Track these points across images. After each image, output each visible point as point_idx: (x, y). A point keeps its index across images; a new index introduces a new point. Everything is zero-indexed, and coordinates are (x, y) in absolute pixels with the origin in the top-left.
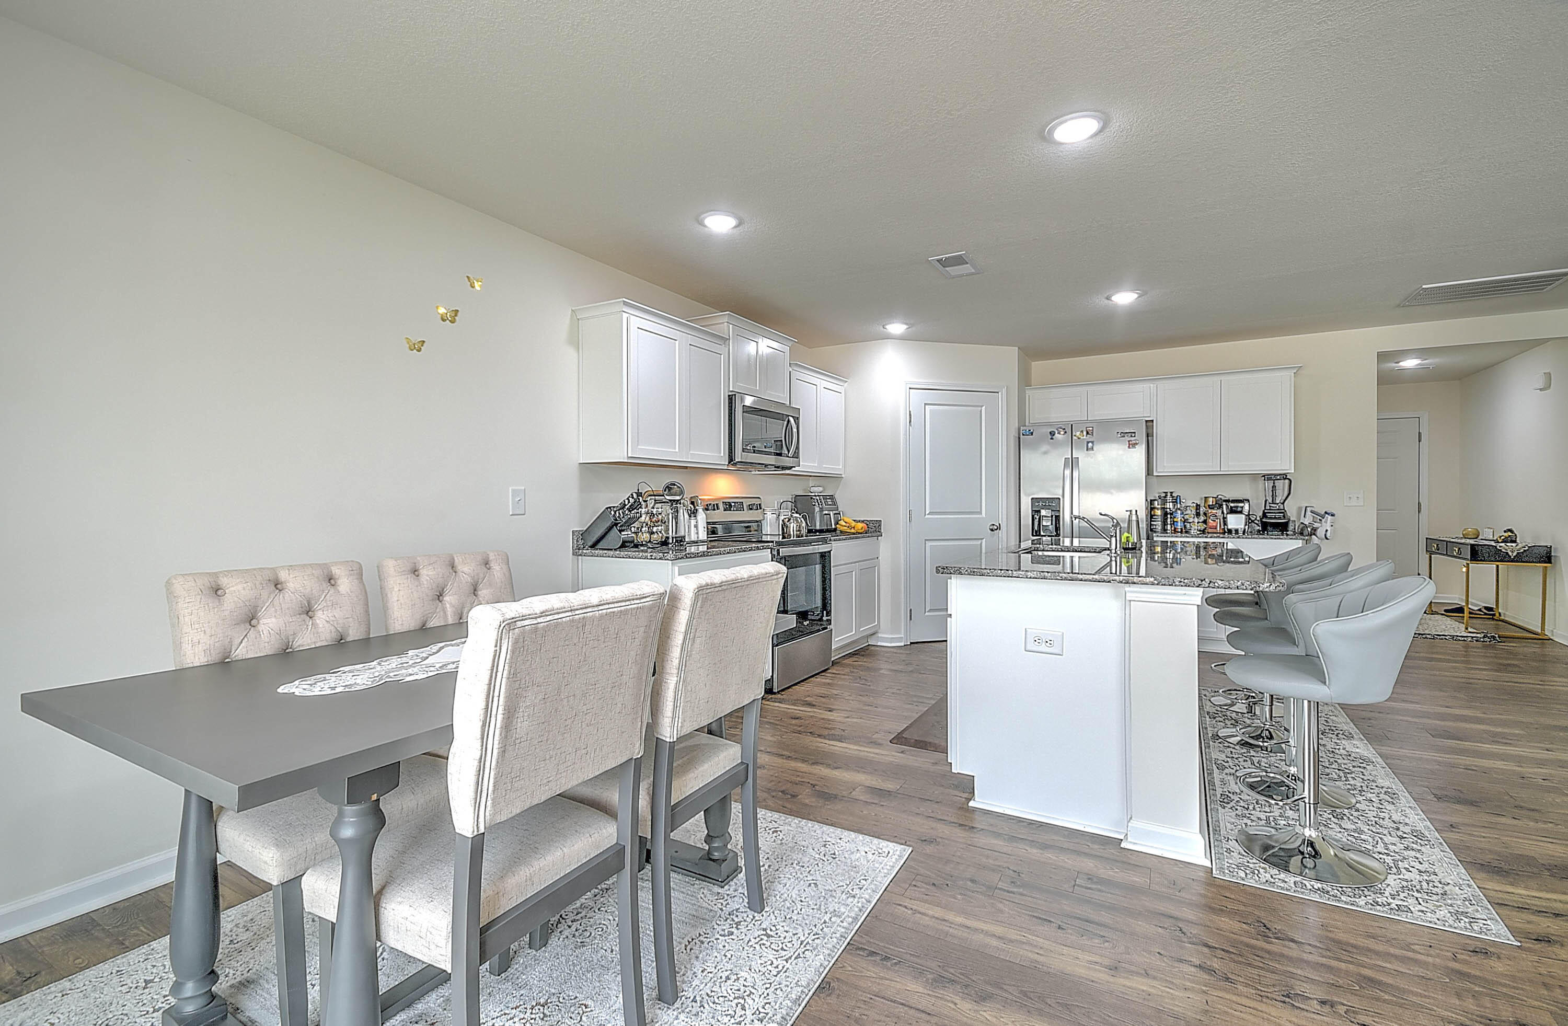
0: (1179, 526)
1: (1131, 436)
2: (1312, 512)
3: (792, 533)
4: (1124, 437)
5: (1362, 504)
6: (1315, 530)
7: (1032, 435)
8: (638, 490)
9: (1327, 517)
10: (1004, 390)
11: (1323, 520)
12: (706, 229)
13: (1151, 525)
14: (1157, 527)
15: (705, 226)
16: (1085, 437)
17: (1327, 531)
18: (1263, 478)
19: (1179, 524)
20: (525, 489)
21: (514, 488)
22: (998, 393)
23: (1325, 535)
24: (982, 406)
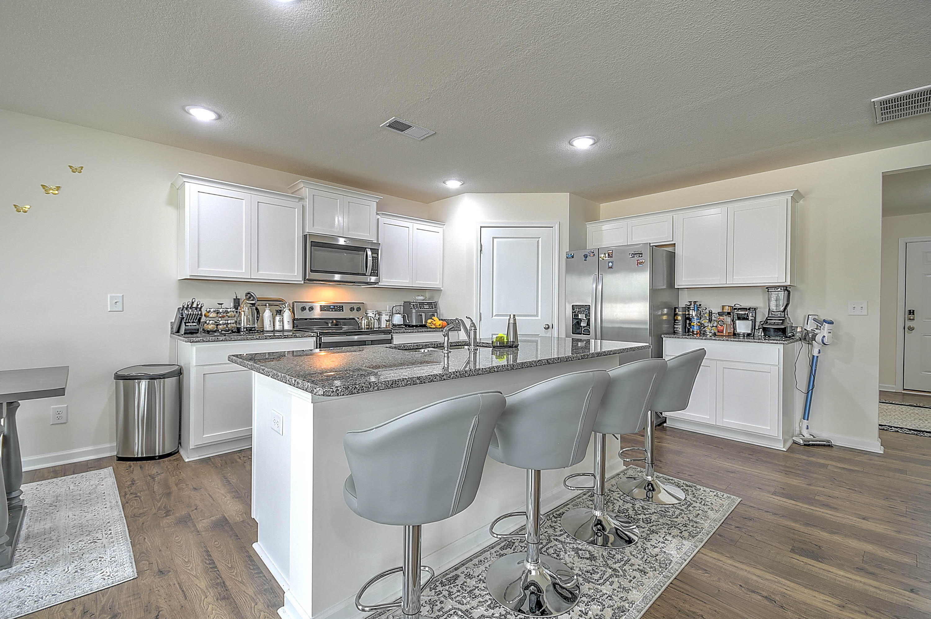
0: (696, 329)
1: (639, 256)
2: (815, 320)
3: (363, 327)
4: (634, 257)
5: (866, 314)
6: (815, 336)
7: (573, 258)
8: (236, 297)
9: (825, 325)
10: (557, 226)
11: (822, 327)
12: (190, 116)
13: (674, 328)
14: (678, 329)
15: (191, 114)
16: (607, 258)
17: (824, 336)
18: (767, 290)
19: (695, 328)
20: (123, 296)
21: (111, 295)
22: (552, 227)
23: (822, 340)
24: (540, 238)
